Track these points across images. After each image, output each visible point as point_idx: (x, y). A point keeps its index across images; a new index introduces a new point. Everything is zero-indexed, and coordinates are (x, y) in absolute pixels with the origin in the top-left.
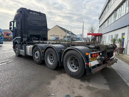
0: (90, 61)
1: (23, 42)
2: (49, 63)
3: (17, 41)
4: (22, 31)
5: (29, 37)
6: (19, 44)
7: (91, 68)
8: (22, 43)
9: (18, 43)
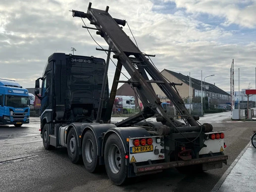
0: (133, 152)
1: (57, 119)
2: (88, 159)
3: (46, 117)
4: (55, 98)
5: (70, 108)
6: (49, 123)
7: (134, 165)
8: (54, 121)
9: (47, 122)
